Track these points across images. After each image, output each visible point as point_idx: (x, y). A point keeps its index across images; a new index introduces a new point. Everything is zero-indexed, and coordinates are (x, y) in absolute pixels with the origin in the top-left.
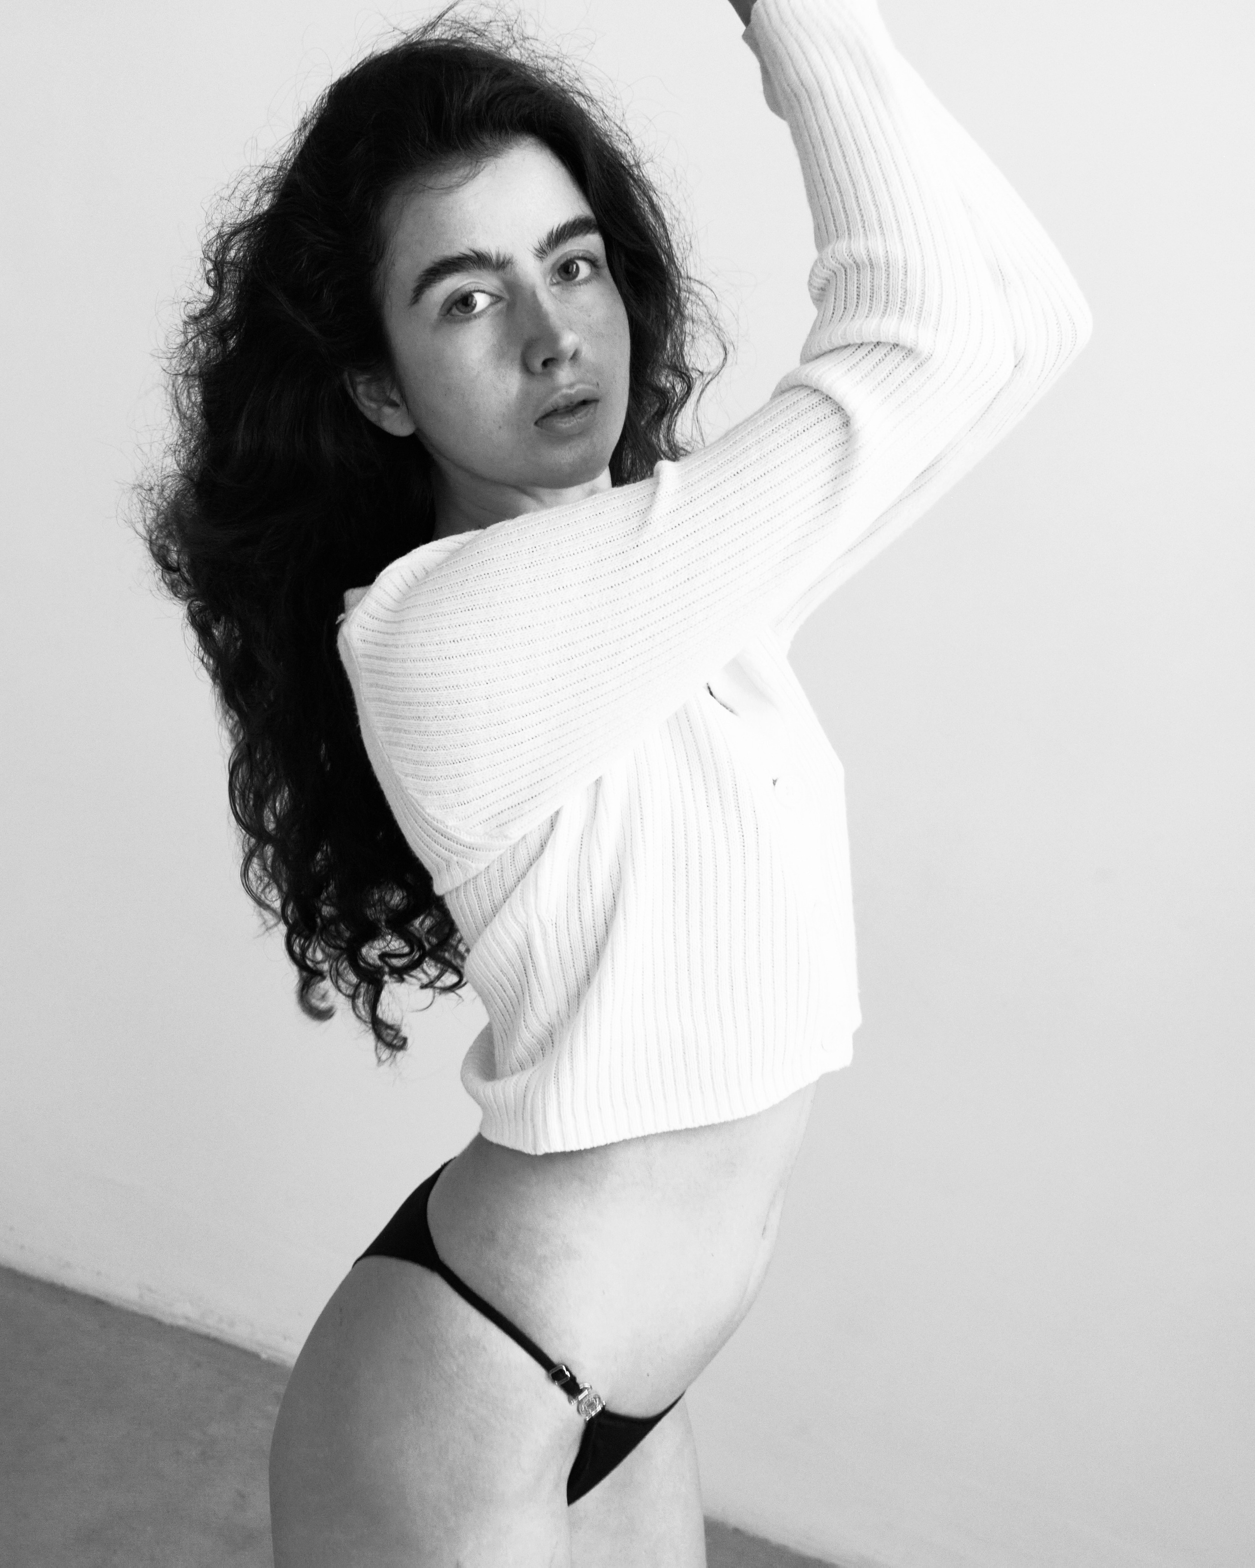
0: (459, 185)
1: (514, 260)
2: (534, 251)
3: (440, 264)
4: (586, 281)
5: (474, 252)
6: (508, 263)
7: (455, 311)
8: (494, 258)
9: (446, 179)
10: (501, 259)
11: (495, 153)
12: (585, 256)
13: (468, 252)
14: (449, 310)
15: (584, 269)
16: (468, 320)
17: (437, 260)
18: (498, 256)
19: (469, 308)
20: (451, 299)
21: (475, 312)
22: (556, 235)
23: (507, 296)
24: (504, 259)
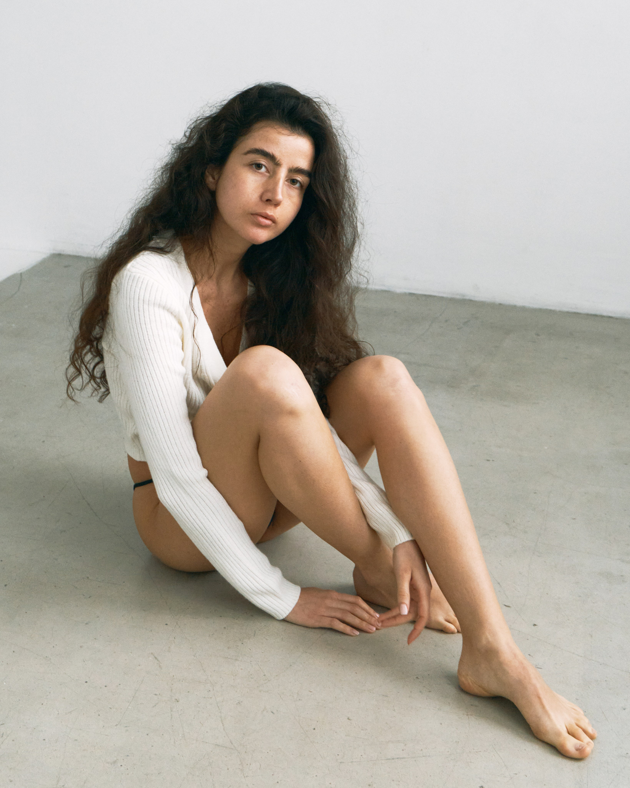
0: (283, 134)
1: (281, 166)
2: (289, 168)
3: (261, 150)
4: (296, 188)
5: (273, 154)
6: (279, 165)
7: (254, 166)
8: (276, 161)
9: (280, 130)
10: (279, 162)
11: (299, 134)
12: (301, 183)
13: (271, 153)
14: (252, 164)
15: (298, 185)
16: (256, 171)
17: (261, 148)
18: (279, 161)
19: (258, 169)
20: (256, 162)
21: (259, 171)
22: (299, 169)
23: (271, 173)
24: (279, 163)
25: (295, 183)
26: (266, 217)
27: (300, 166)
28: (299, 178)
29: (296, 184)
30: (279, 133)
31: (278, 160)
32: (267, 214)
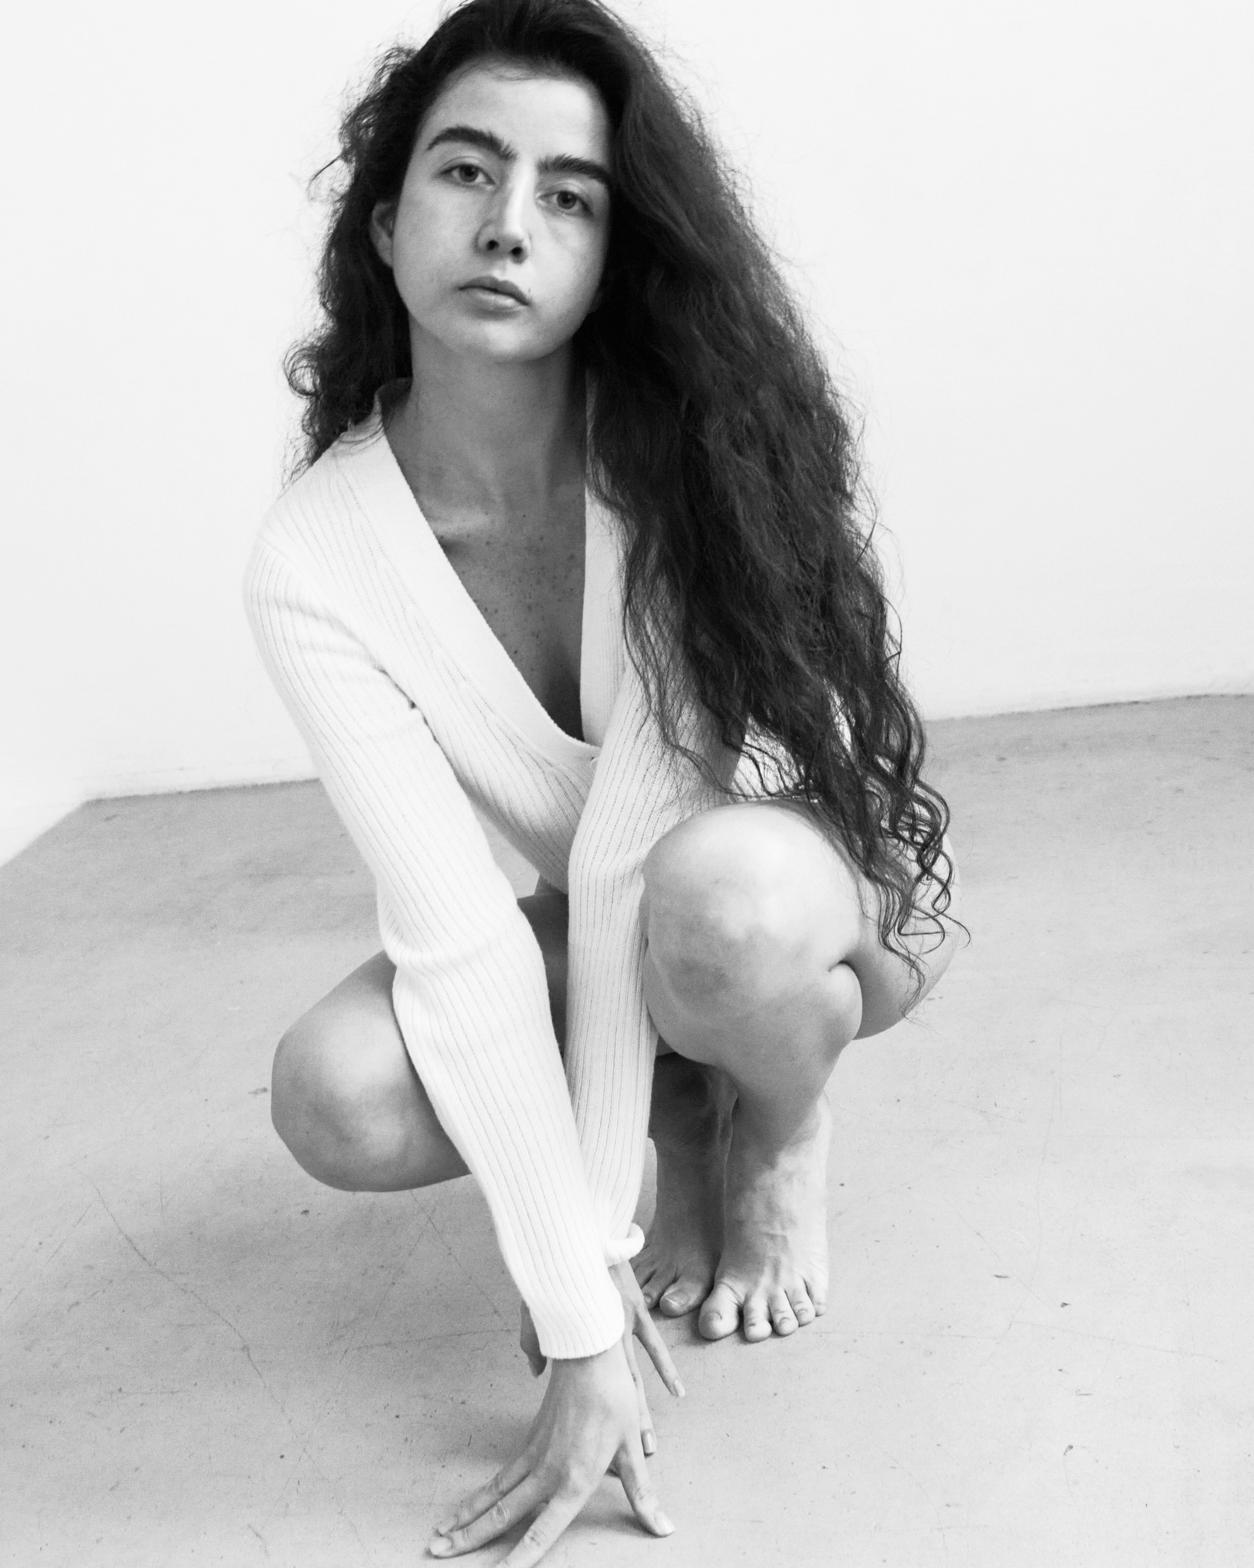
1: (517, 158)
2: (537, 161)
3: (462, 130)
4: (577, 218)
5: (489, 133)
6: (513, 158)
7: (456, 174)
8: (502, 149)
10: (508, 151)
11: (554, 76)
12: (587, 200)
13: (485, 131)
14: (454, 171)
15: (578, 207)
16: (465, 187)
17: (461, 125)
18: (508, 146)
19: (471, 178)
20: (459, 162)
21: (472, 184)
22: (564, 161)
23: (497, 182)
24: (510, 152)
25: (570, 204)
26: (497, 288)
27: (564, 152)
28: (575, 185)
29: (574, 204)
30: (500, 78)
31: (505, 143)
32: (494, 281)
